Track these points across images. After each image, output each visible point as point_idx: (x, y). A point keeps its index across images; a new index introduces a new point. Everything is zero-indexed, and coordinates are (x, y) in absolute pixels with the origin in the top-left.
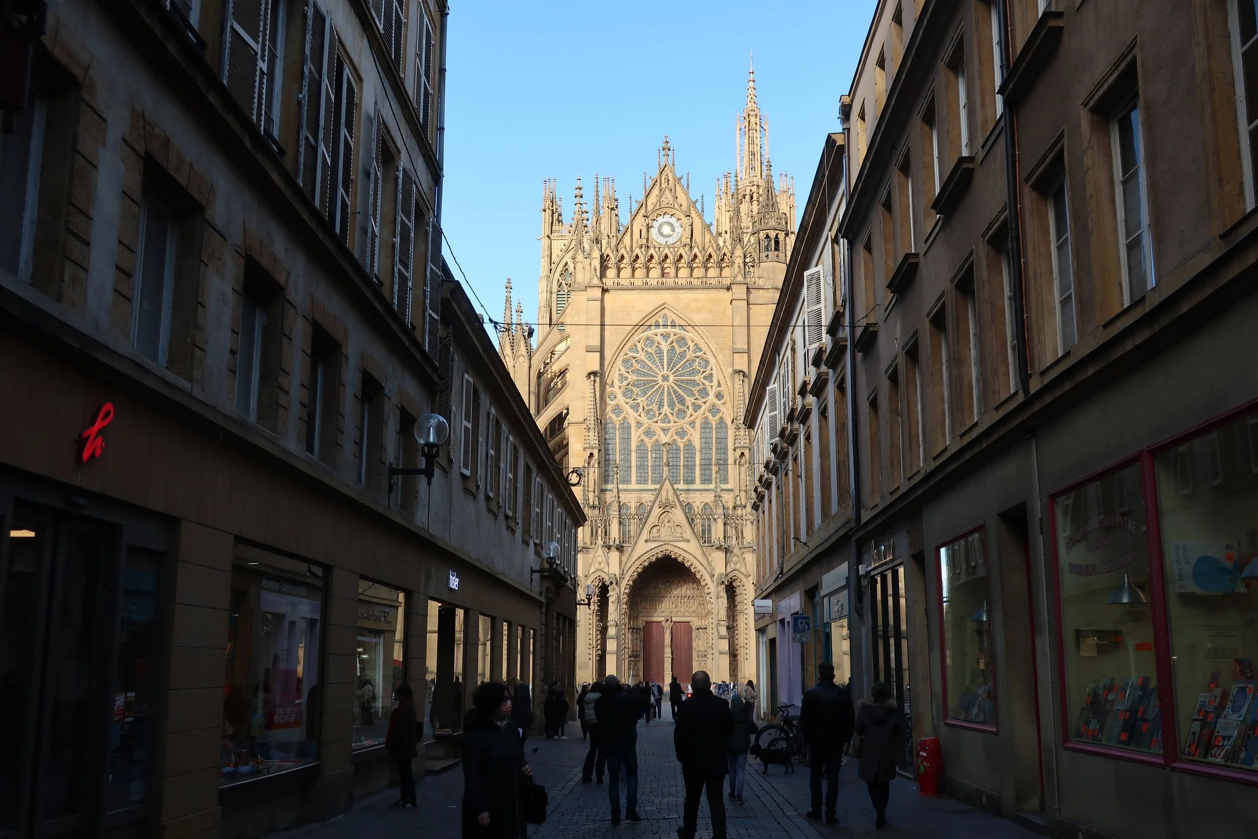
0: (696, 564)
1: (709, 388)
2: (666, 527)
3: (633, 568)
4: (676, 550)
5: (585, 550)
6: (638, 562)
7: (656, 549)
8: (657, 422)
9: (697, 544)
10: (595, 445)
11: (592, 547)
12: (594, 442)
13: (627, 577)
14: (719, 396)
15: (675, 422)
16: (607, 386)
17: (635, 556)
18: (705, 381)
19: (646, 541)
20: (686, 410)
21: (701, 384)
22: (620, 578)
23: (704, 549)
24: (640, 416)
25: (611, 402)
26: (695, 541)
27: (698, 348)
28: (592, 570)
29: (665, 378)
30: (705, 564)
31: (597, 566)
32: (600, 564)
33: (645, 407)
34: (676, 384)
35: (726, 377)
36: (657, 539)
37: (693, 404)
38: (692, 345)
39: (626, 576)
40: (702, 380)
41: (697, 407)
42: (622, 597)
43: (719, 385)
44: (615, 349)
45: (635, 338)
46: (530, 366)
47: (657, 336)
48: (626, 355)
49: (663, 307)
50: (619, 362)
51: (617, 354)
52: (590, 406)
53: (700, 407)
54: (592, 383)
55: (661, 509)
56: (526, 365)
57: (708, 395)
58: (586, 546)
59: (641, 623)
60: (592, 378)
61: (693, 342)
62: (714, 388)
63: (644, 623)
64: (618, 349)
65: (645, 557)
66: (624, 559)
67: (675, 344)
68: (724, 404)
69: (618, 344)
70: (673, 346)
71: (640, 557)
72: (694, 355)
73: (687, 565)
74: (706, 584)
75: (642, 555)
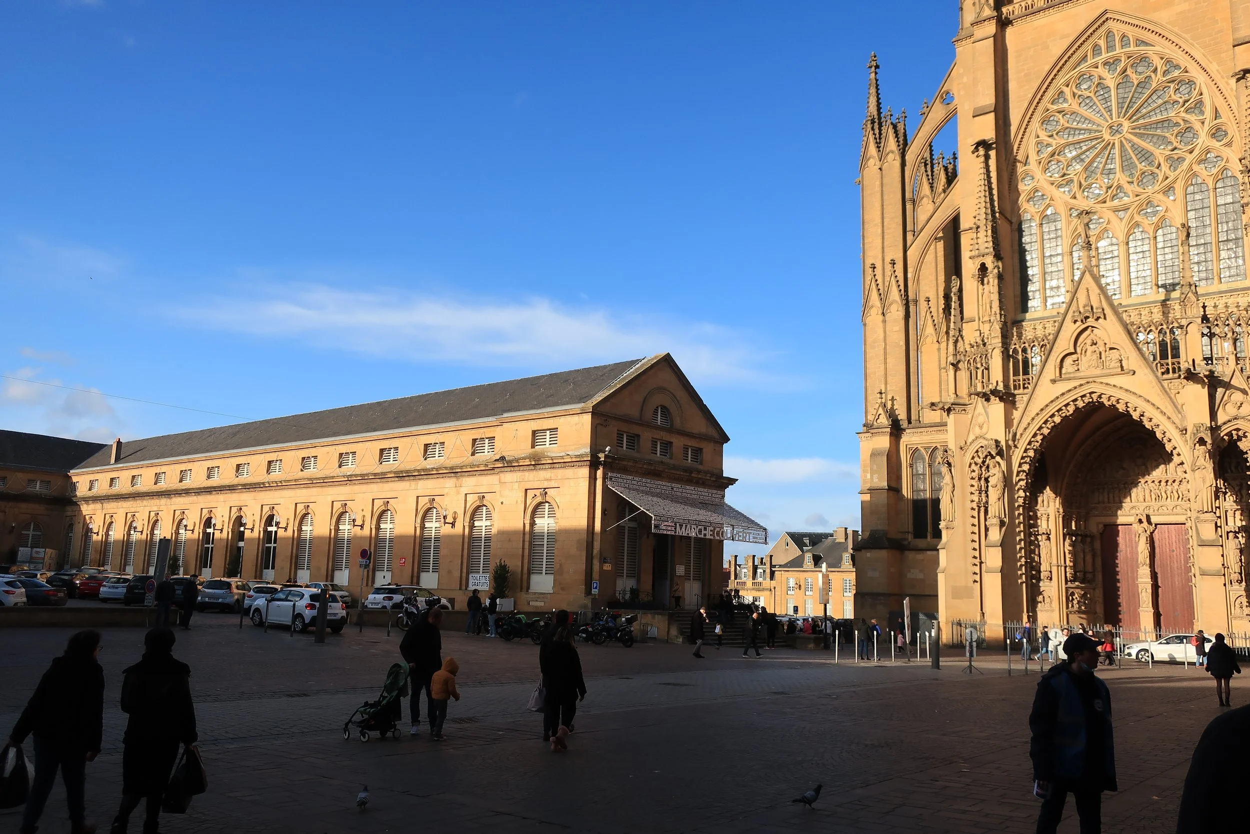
0: (1150, 412)
1: (1197, 126)
2: (1089, 353)
3: (1033, 429)
4: (1110, 391)
5: (957, 407)
6: (1040, 417)
7: (1072, 393)
8: (1105, 202)
9: (1151, 377)
10: (987, 251)
11: (970, 402)
12: (986, 245)
13: (1022, 444)
14: (1217, 133)
15: (1137, 196)
16: (1018, 164)
17: (1034, 408)
18: (1188, 117)
19: (1054, 381)
20: (1157, 171)
21: (1182, 123)
22: (1008, 447)
23: (1165, 383)
24: (1075, 198)
25: (1025, 188)
26: (1147, 371)
27: (1171, 65)
28: (971, 438)
29: (1115, 130)
30: (1169, 409)
31: (977, 431)
32: (981, 427)
33: (1083, 182)
34: (1135, 134)
35: (1228, 97)
36: (1072, 375)
37: (1168, 158)
38: (1158, 62)
39: (1021, 442)
40: (1183, 114)
41: (1174, 162)
42: (1015, 479)
43: (1217, 115)
44: (1026, 104)
45: (1061, 80)
46: (903, 164)
47: (1097, 67)
48: (1048, 110)
49: (1104, 18)
50: (1035, 124)
51: (1030, 112)
52: (979, 194)
53: (1181, 160)
54: (982, 159)
55: (1079, 323)
56: (897, 163)
57: (1196, 135)
58: (961, 401)
59: (1095, 526)
60: (982, 151)
61: (1162, 58)
62: (1207, 123)
63: (1101, 526)
64: (1031, 103)
65: (1052, 409)
66: (1016, 415)
67: (1129, 72)
68: (1229, 144)
69: (1030, 96)
70: (1127, 75)
71: (1042, 410)
72: (1165, 79)
73: (1135, 416)
74: (1175, 448)
75: (1047, 406)
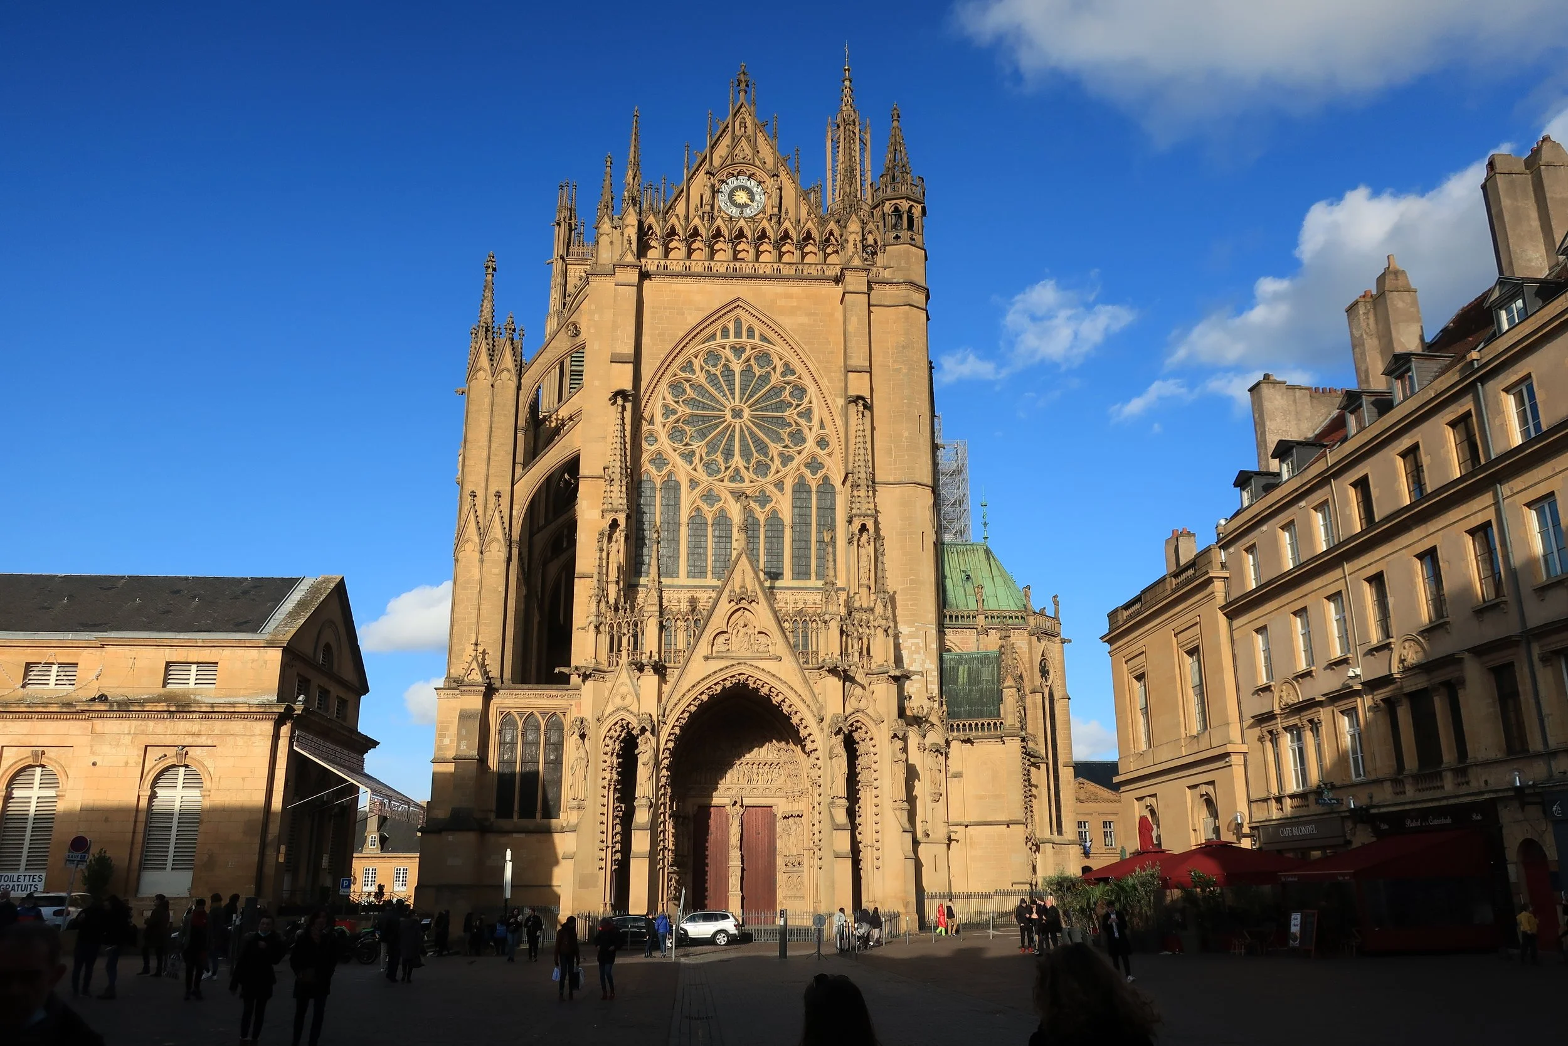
0: (793, 698)
1: (806, 431)
2: (740, 634)
3: (682, 705)
4: (758, 674)
5: (597, 674)
6: (691, 693)
7: (722, 673)
8: (723, 481)
9: (795, 665)
10: (621, 507)
11: (610, 669)
12: (620, 501)
13: (671, 721)
14: (822, 443)
15: (751, 482)
16: (644, 422)
17: (685, 685)
18: (799, 420)
19: (706, 658)
20: (770, 463)
21: (794, 424)
22: (659, 721)
23: (806, 672)
24: (695, 470)
25: (649, 448)
26: (792, 659)
27: (788, 369)
28: (610, 709)
29: (737, 414)
30: (809, 700)
31: (618, 702)
32: (623, 698)
33: (704, 456)
34: (753, 423)
35: (834, 413)
36: (724, 655)
37: (781, 454)
38: (779, 365)
39: (670, 718)
40: (796, 417)
41: (786, 460)
42: (661, 757)
43: (822, 427)
44: (658, 364)
45: (691, 350)
46: (519, 388)
47: (724, 348)
48: (676, 375)
49: (735, 305)
50: (663, 386)
51: (660, 373)
52: (615, 446)
53: (791, 458)
54: (620, 409)
55: (733, 603)
56: (513, 385)
57: (804, 440)
58: (600, 667)
59: (691, 808)
60: (620, 401)
61: (781, 359)
62: (814, 430)
63: (696, 808)
64: (662, 364)
65: (703, 687)
66: (666, 688)
67: (752, 362)
68: (830, 455)
69: (663, 356)
70: (750, 365)
71: (694, 686)
72: (782, 379)
73: (775, 700)
74: (810, 735)
75: (699, 683)
